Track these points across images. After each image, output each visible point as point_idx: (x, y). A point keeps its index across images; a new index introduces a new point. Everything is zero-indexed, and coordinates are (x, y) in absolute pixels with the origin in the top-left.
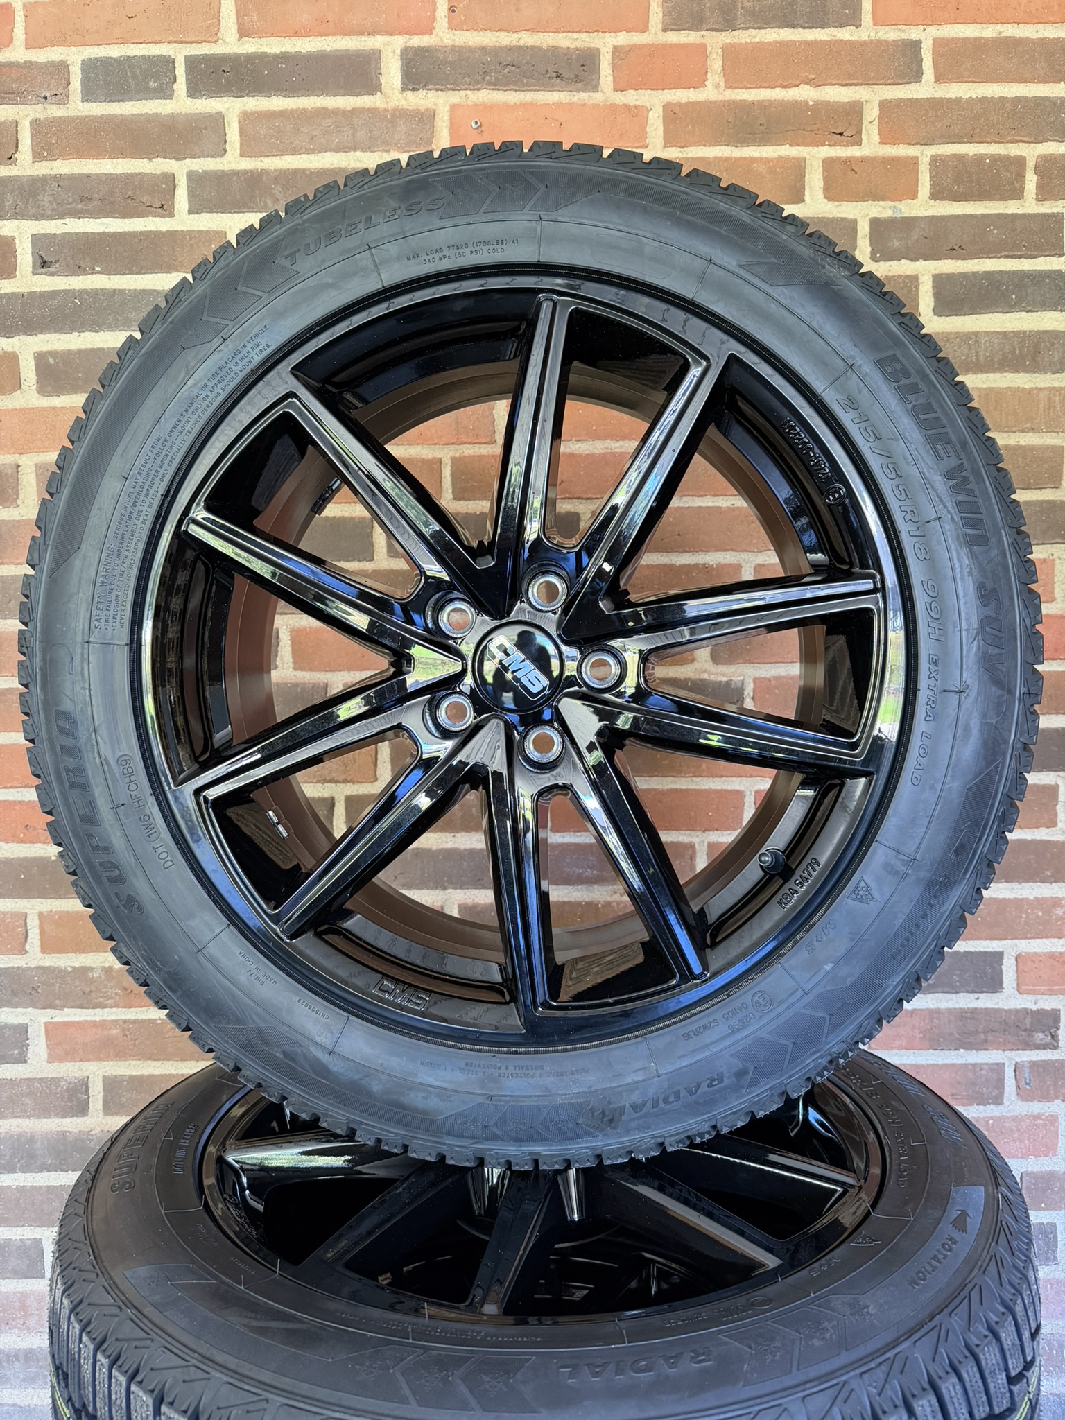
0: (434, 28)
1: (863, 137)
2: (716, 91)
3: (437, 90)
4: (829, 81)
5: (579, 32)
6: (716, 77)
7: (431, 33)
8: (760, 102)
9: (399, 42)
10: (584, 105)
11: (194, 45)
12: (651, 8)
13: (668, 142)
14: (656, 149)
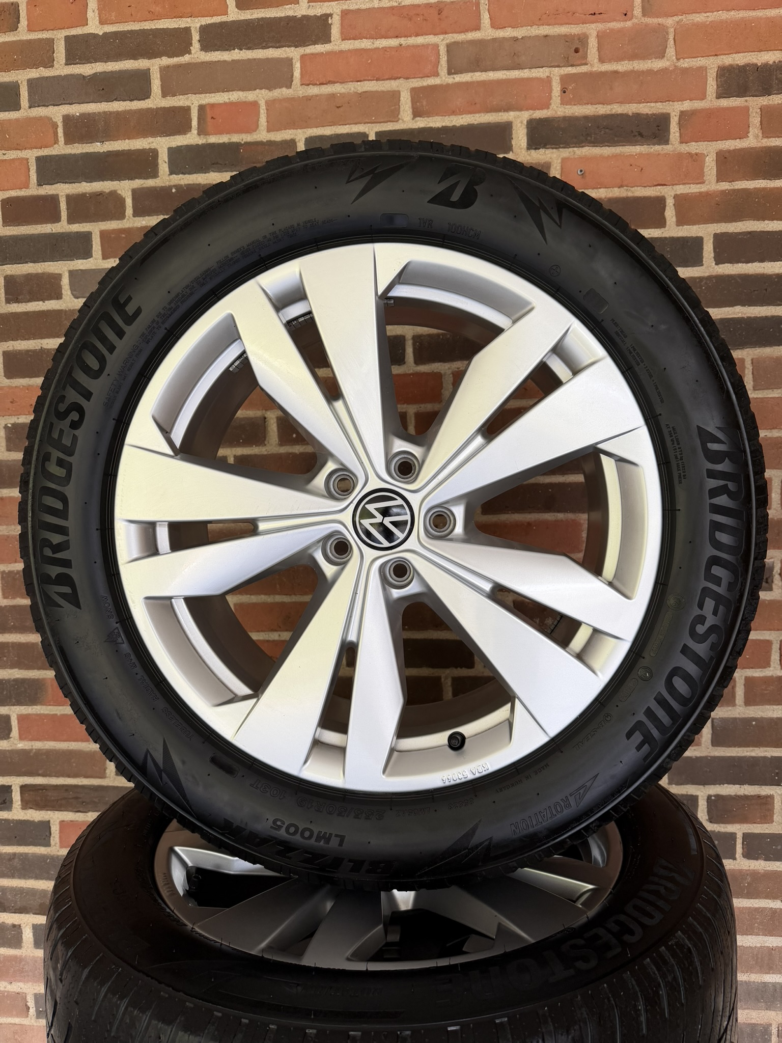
0: (550, 104)
2: (755, 141)
3: (553, 148)
5: (656, 102)
6: (756, 130)
7: (548, 108)
9: (526, 115)
10: (659, 154)
11: (382, 124)
12: (708, 82)
13: (720, 179)
14: (711, 184)
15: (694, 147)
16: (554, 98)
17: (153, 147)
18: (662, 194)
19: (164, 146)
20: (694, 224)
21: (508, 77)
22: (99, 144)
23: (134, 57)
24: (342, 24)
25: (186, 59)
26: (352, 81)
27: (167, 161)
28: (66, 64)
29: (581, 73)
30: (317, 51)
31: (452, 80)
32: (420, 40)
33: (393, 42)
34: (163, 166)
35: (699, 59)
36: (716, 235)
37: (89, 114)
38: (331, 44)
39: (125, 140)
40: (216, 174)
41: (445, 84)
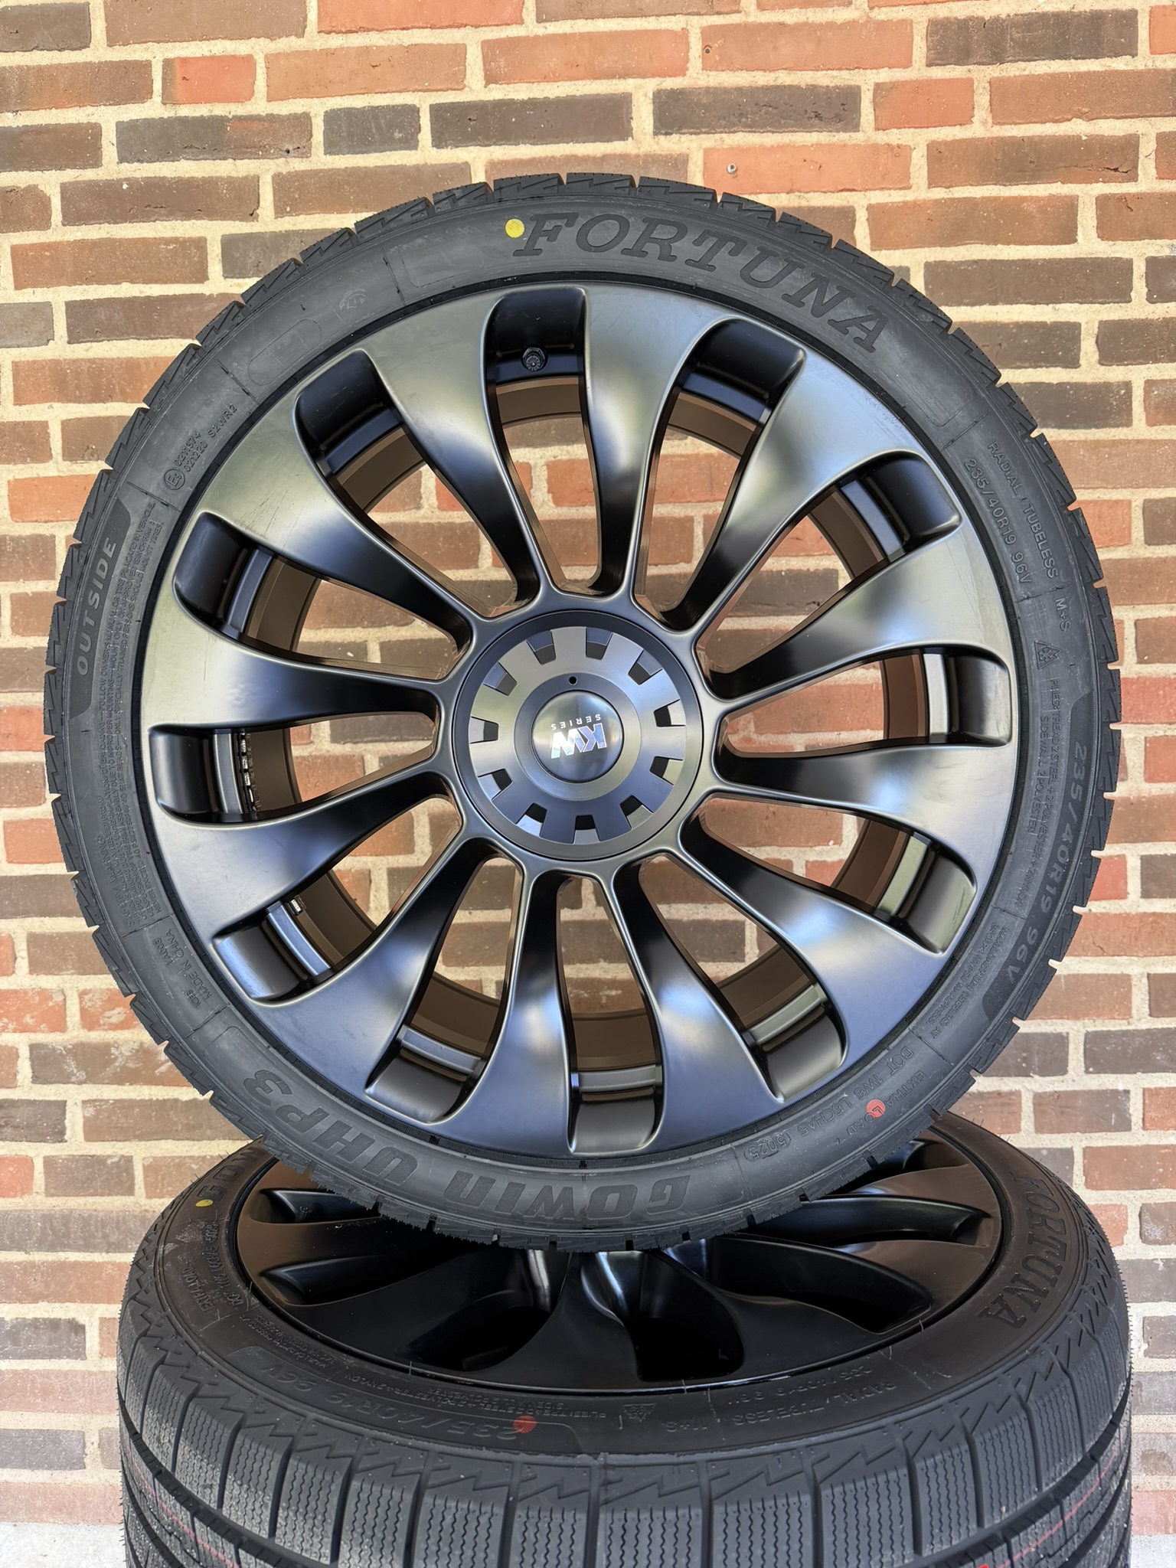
0: (687, 69)
1: (1139, 173)
2: (983, 128)
3: (691, 134)
4: (1104, 114)
5: (840, 69)
6: (983, 113)
7: (685, 75)
8: (1030, 138)
9: (651, 85)
10: (845, 145)
11: (439, 93)
12: (915, 43)
13: (933, 183)
14: (921, 190)
17: (94, 121)
18: (850, 204)
19: (111, 119)
20: (896, 248)
21: (625, 28)
26: (395, 29)
27: (115, 143)
29: (732, 24)
31: (544, 30)
34: (109, 150)
36: (928, 265)
39: (51, 109)
40: (189, 162)
41: (532, 35)
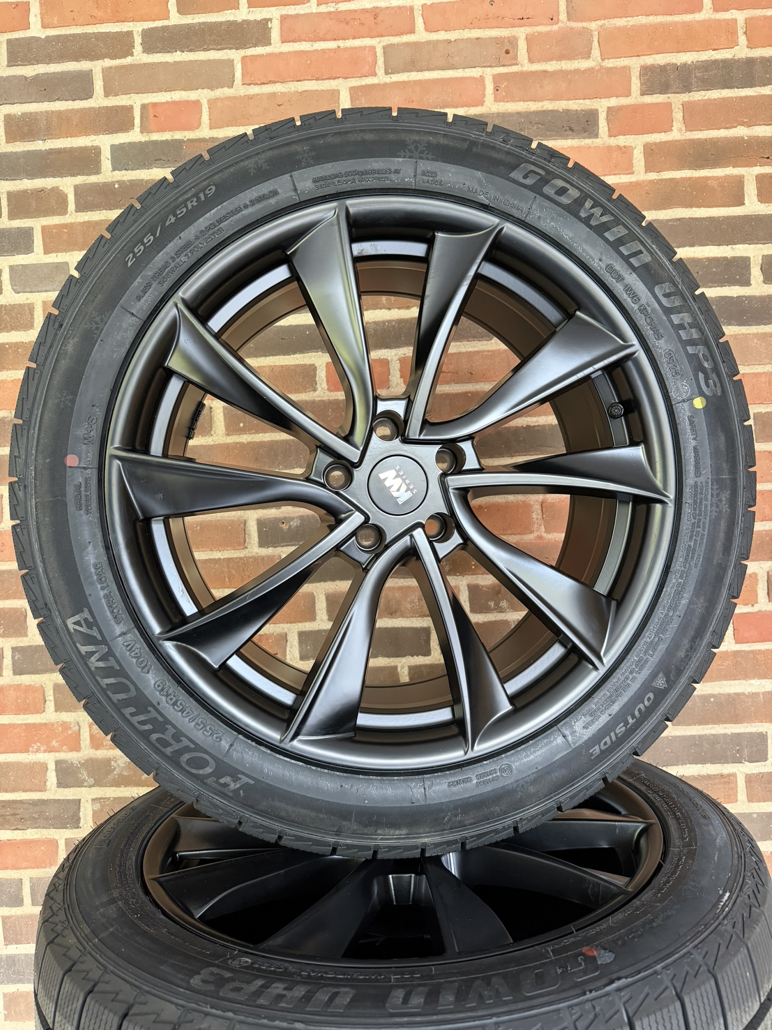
15: (622, 141)
16: (487, 95)
22: (40, 142)
23: (77, 59)
24: (281, 28)
25: (128, 60)
28: (8, 66)
30: (257, 53)
32: (357, 43)
33: (332, 45)
35: (622, 59)
37: (31, 113)
38: (272, 46)
